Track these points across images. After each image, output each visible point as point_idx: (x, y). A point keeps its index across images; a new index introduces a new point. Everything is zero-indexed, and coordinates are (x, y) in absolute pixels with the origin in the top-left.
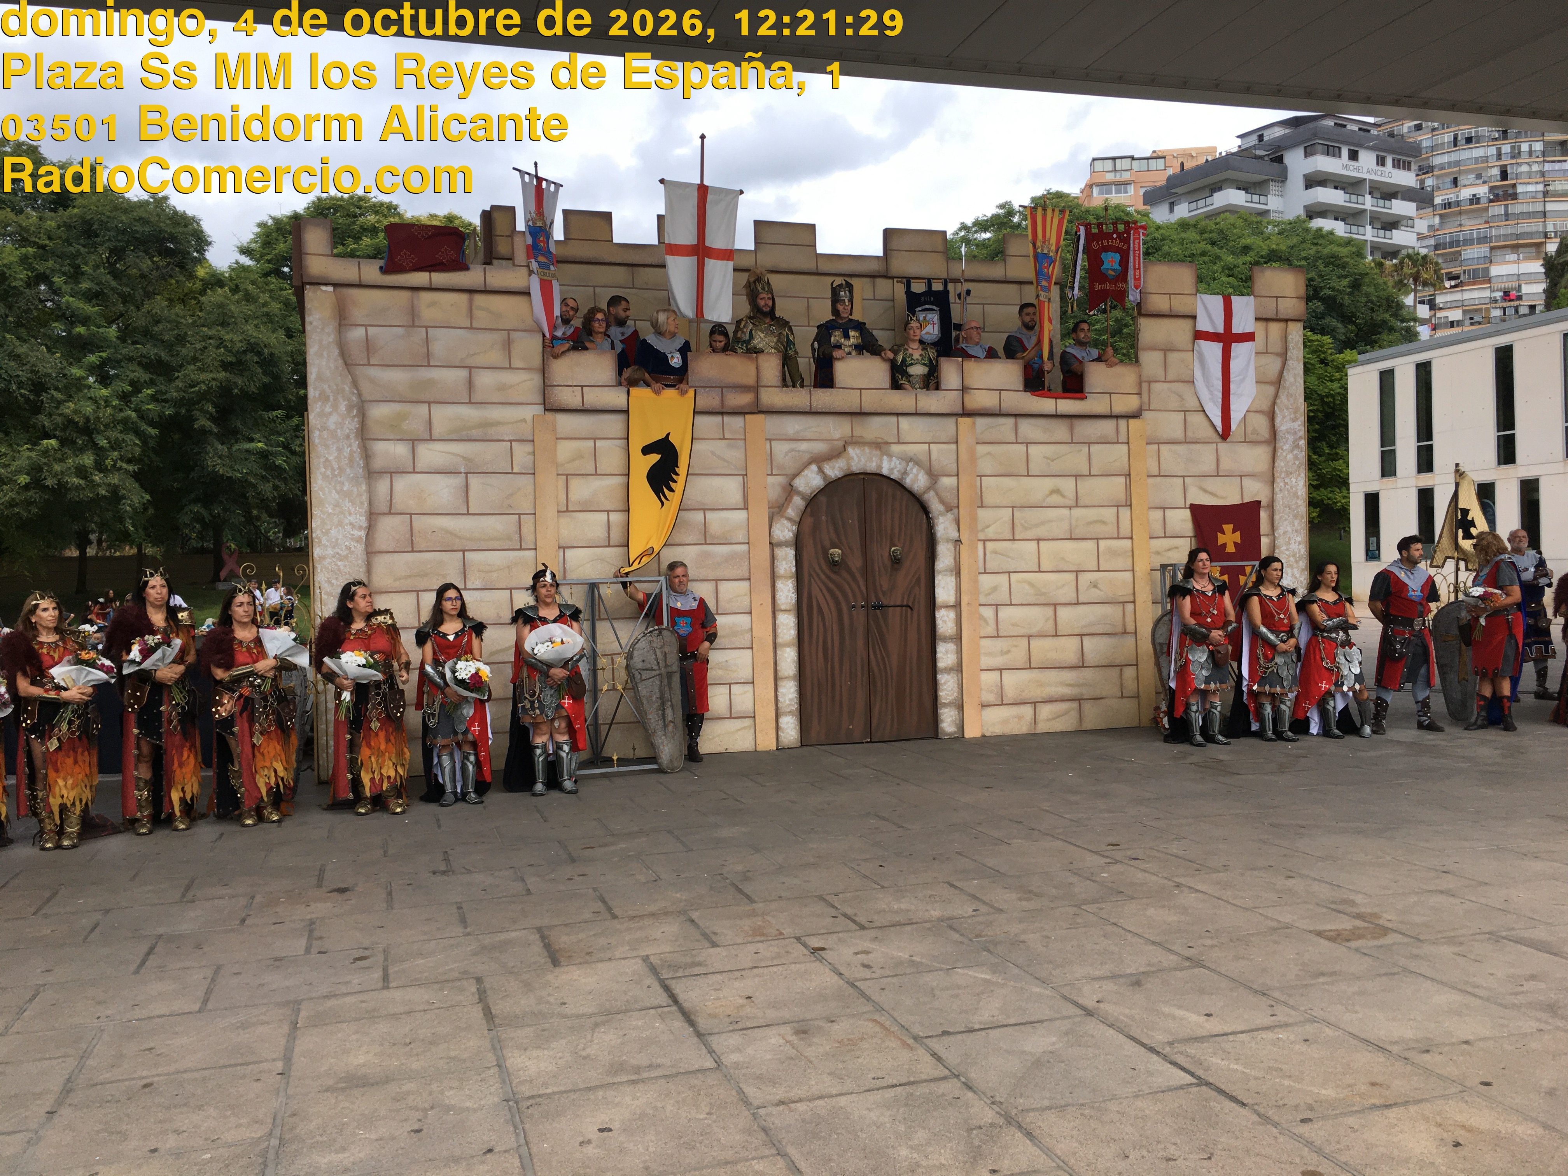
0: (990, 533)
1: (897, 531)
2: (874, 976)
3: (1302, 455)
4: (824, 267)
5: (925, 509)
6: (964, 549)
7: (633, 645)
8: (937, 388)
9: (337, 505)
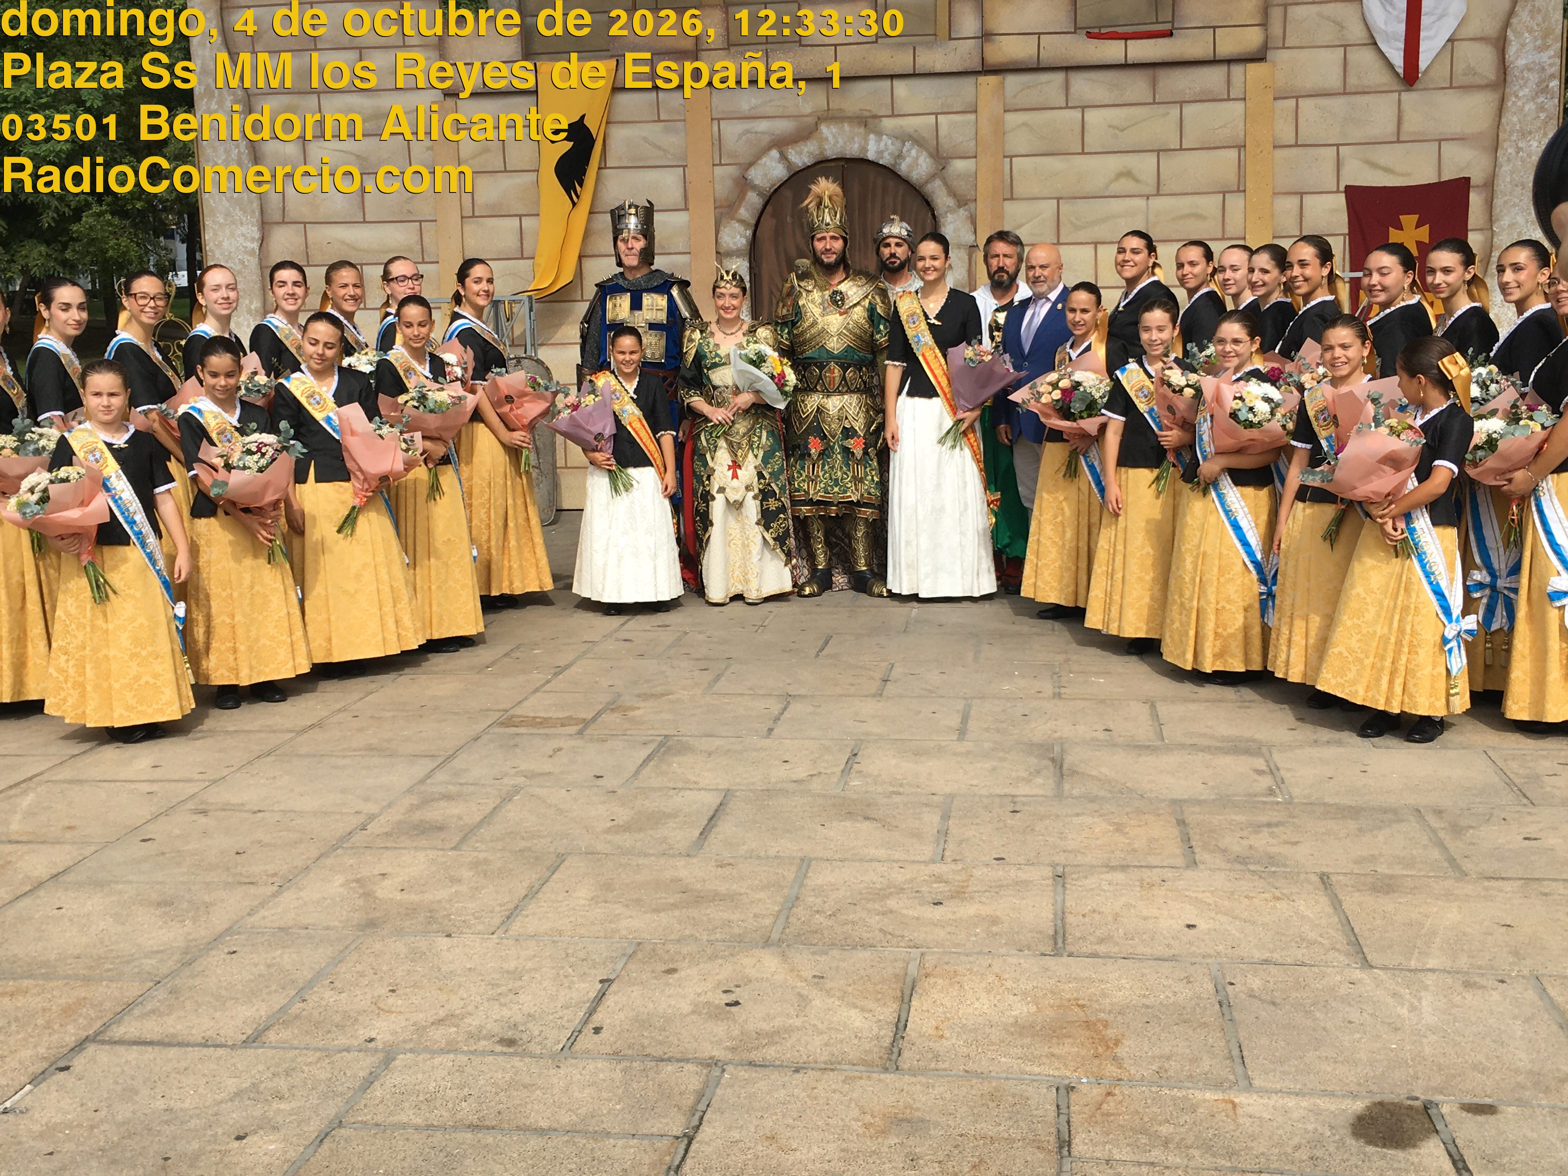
9: (227, 214)
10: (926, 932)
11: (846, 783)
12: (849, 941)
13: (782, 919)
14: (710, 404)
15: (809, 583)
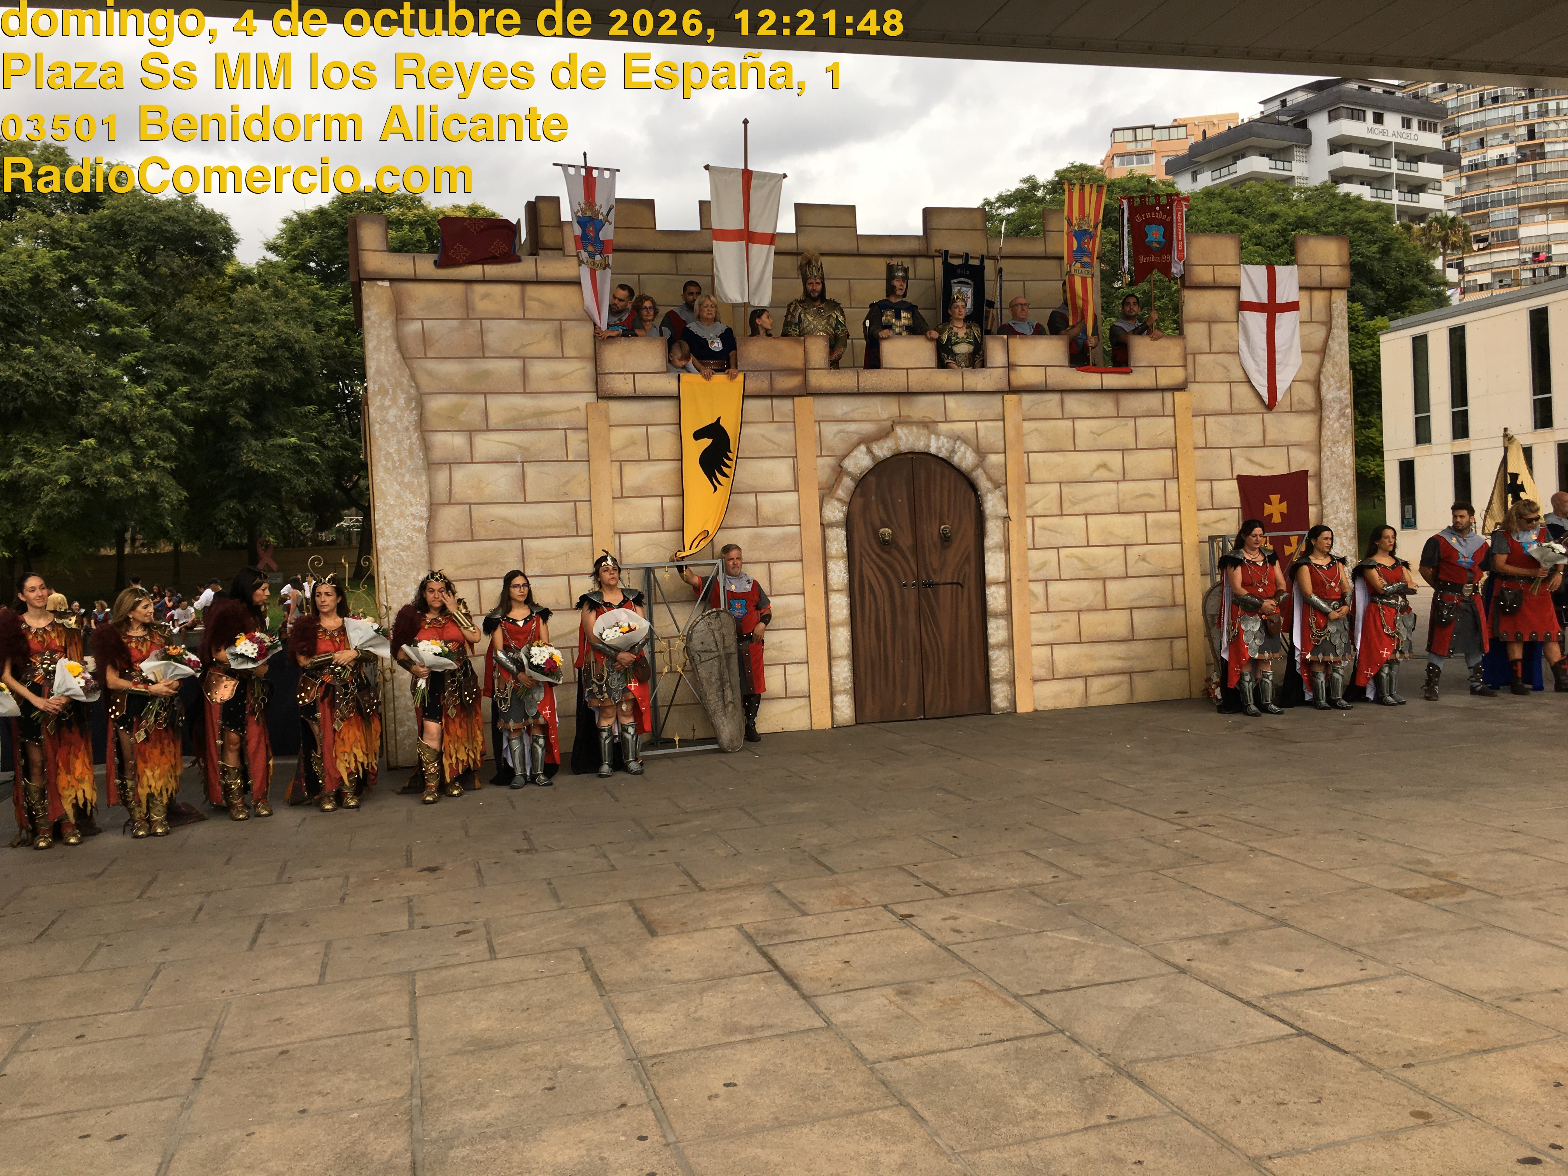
0: (1039, 509)
1: (946, 508)
2: (964, 939)
3: (1349, 423)
4: (864, 248)
5: (973, 487)
6: (1013, 526)
7: (692, 628)
8: (983, 365)
9: (398, 497)
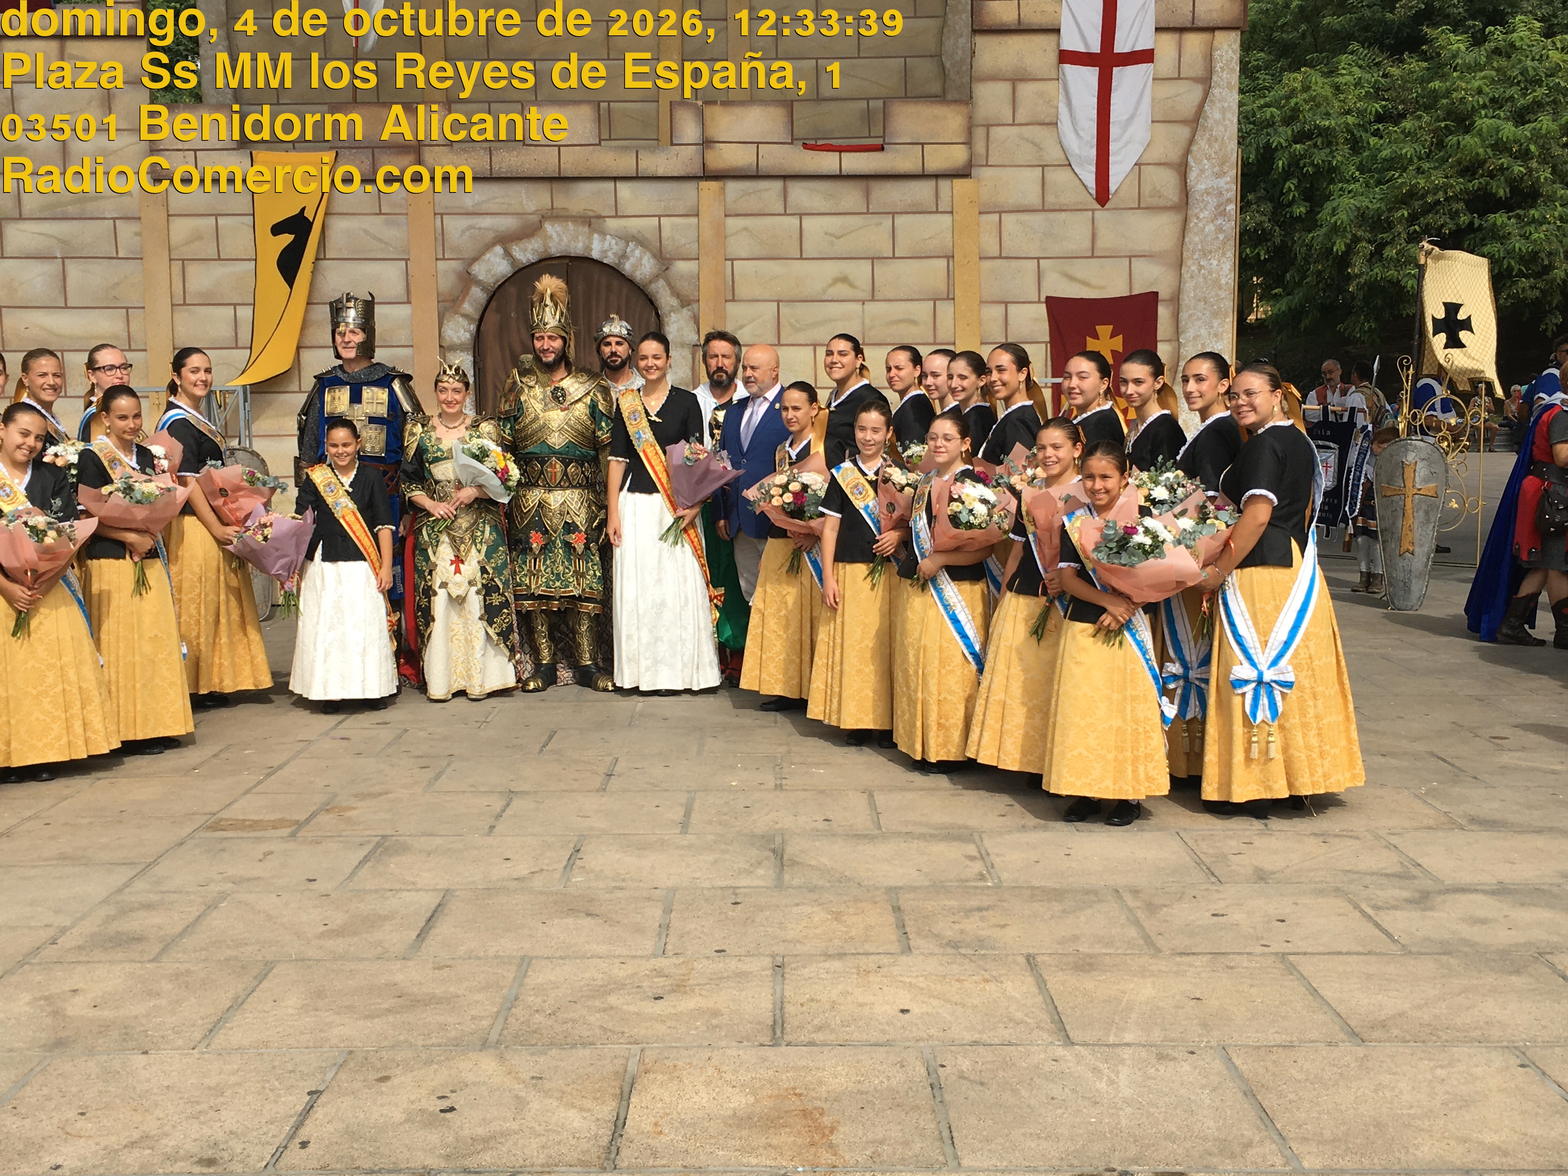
5: (651, 303)
8: (669, 143)
10: (647, 1028)
11: (568, 880)
12: (569, 1040)
13: (501, 1020)
14: (432, 498)
15: (533, 677)
